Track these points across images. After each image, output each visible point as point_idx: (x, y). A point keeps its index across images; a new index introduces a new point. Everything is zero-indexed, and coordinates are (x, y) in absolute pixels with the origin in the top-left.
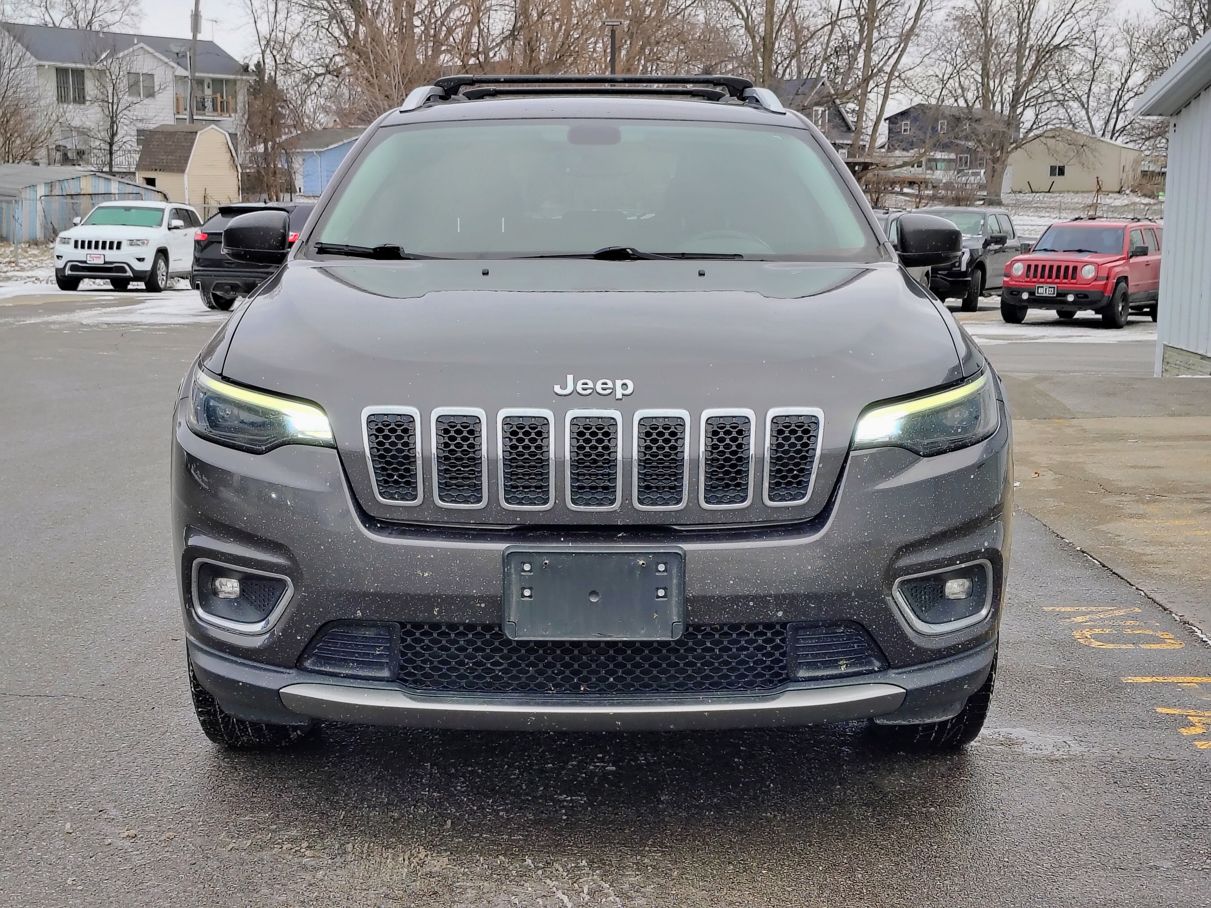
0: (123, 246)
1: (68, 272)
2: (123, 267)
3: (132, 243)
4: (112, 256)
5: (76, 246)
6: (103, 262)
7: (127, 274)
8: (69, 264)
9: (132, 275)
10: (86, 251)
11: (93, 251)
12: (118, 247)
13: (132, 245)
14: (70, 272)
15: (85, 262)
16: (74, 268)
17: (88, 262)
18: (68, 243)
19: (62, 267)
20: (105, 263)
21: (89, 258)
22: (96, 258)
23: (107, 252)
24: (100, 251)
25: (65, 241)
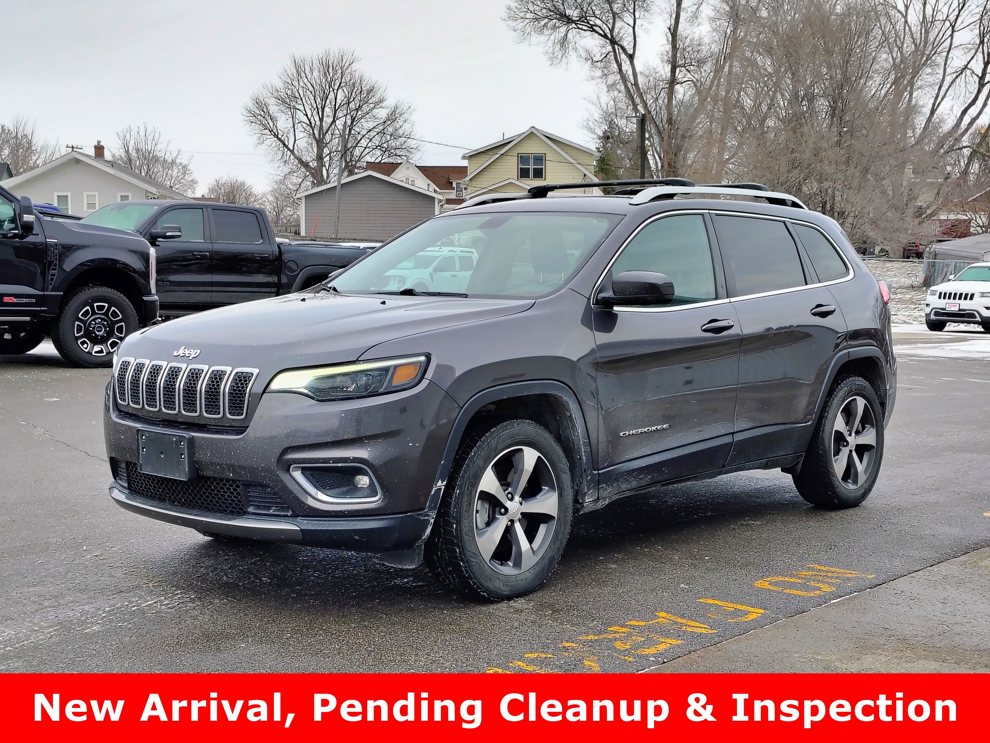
0: (975, 297)
1: (933, 317)
2: (974, 314)
3: (983, 295)
4: (966, 305)
5: (940, 297)
6: (958, 310)
7: (977, 319)
8: (934, 310)
9: (980, 320)
10: (947, 300)
11: (952, 301)
12: (971, 298)
13: (982, 296)
14: (934, 317)
15: (944, 309)
16: (937, 314)
17: (947, 309)
18: (935, 295)
19: (929, 312)
20: (960, 310)
21: (947, 307)
22: (953, 306)
23: (962, 302)
24: (957, 301)
25: (933, 293)
